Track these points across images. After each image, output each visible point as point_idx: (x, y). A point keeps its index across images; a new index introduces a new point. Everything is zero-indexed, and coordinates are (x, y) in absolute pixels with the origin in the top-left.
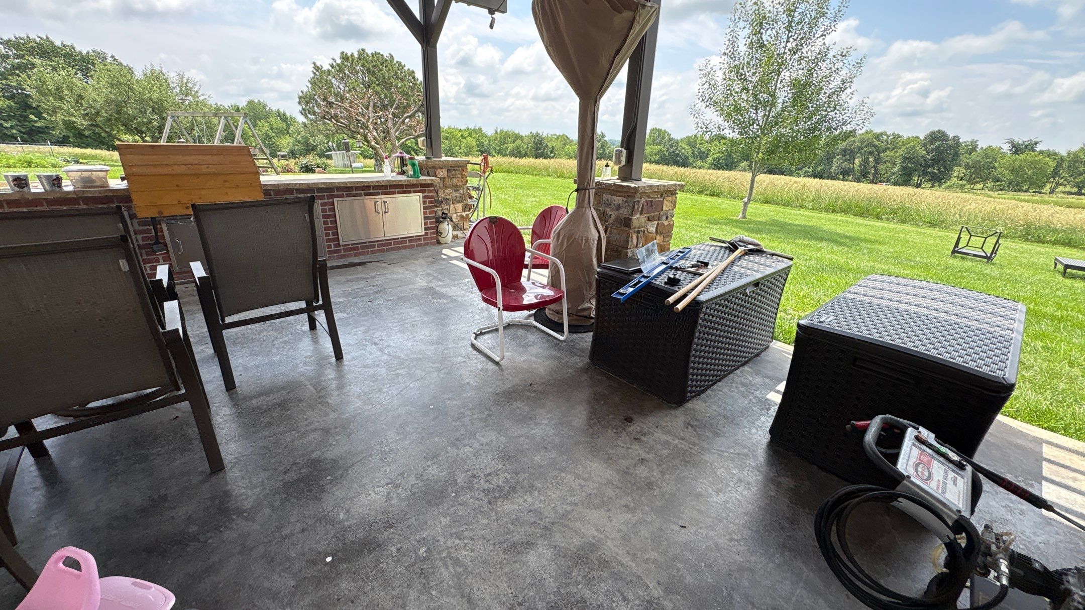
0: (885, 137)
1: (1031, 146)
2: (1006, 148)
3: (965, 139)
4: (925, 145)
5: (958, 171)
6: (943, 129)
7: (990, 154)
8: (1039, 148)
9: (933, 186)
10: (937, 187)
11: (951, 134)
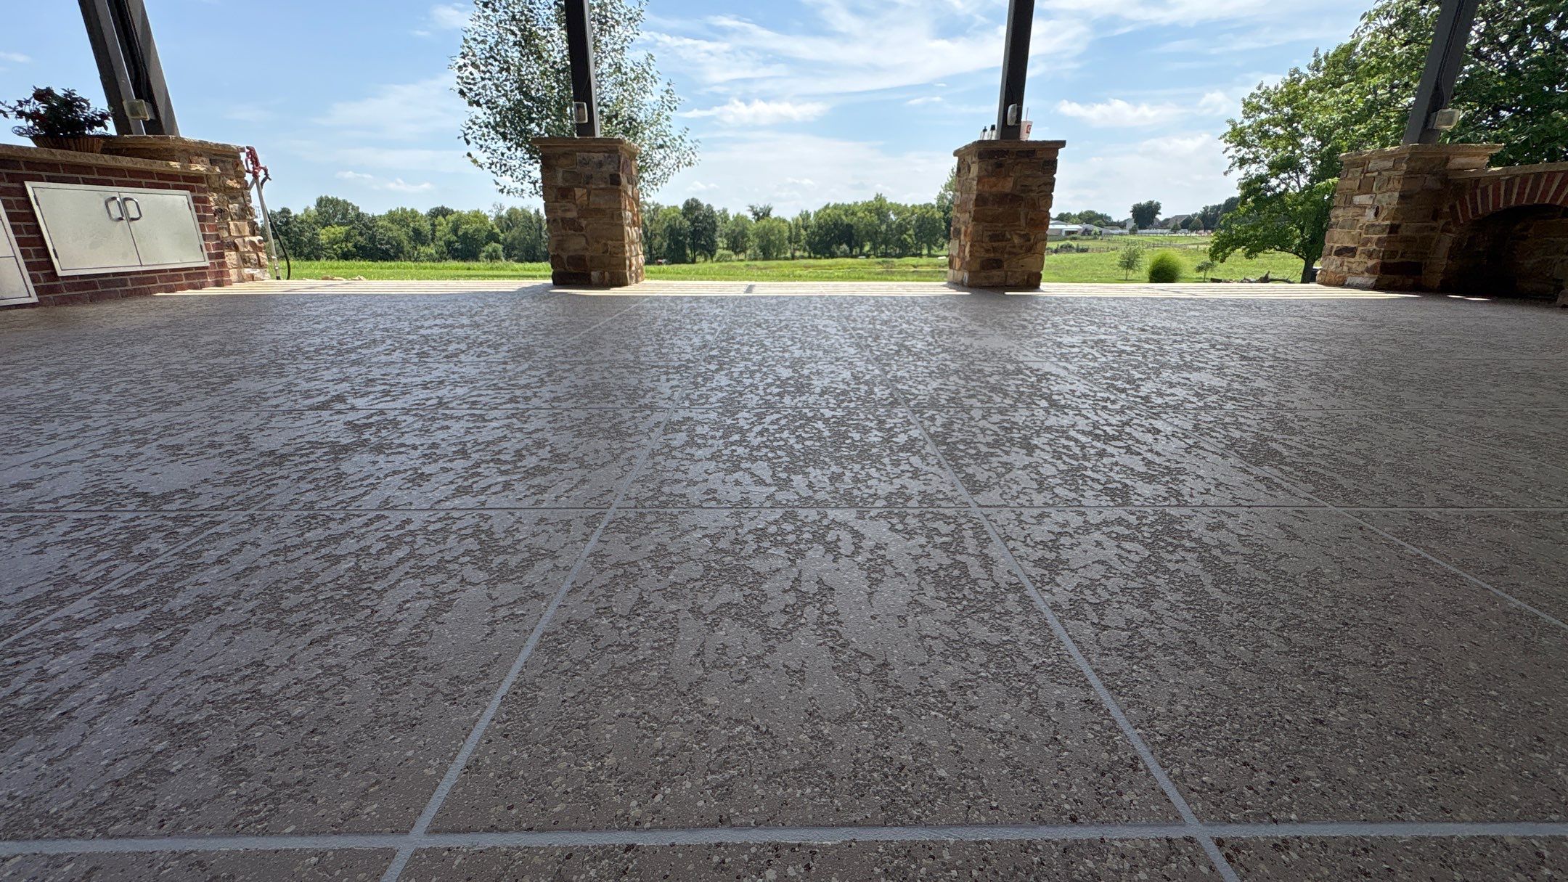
0: (647, 208)
1: (767, 213)
2: (750, 216)
3: (717, 208)
4: (684, 215)
5: (721, 242)
6: (696, 197)
7: (739, 219)
8: (773, 214)
9: (706, 260)
10: (709, 261)
11: (704, 202)
